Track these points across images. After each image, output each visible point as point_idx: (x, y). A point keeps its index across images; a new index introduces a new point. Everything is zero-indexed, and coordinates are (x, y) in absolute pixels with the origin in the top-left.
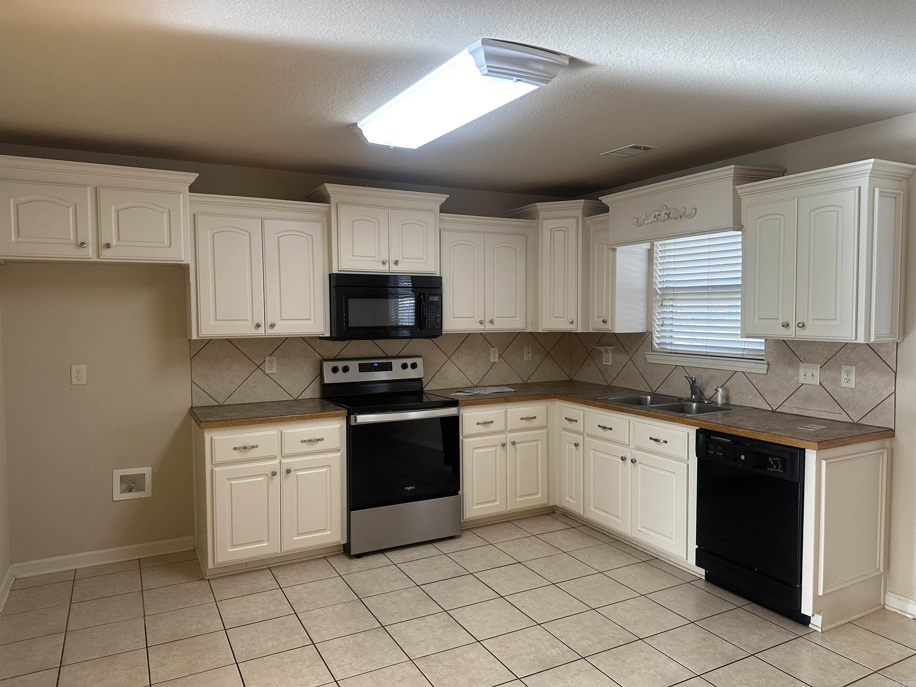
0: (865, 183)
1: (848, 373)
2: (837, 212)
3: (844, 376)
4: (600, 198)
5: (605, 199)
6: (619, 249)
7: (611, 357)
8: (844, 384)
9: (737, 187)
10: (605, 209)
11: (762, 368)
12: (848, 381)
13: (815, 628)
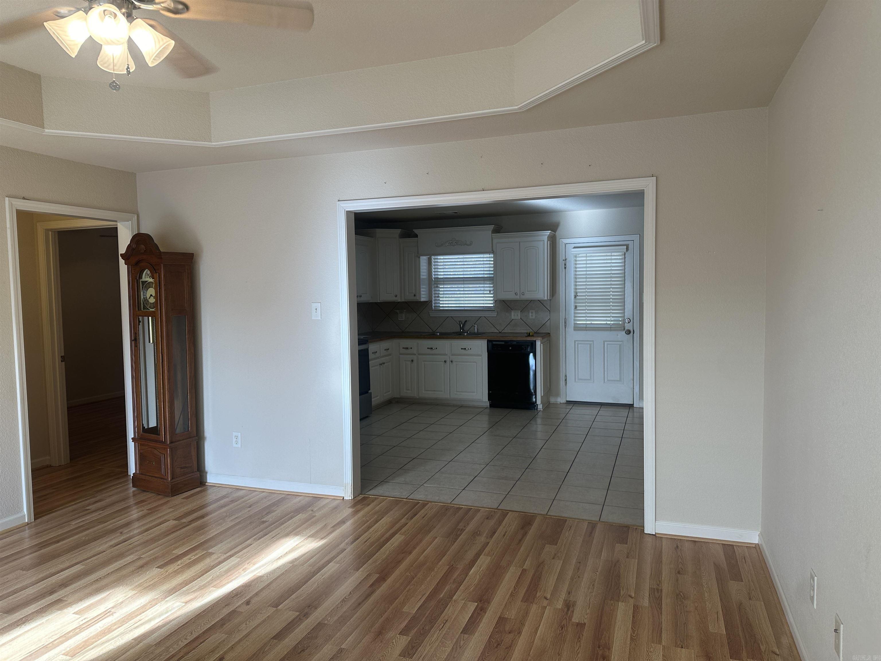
0: (545, 238)
1: (532, 313)
2: (536, 249)
3: (530, 314)
4: (413, 230)
5: (416, 231)
6: (421, 257)
7: (404, 315)
8: (531, 317)
9: (493, 234)
10: (416, 236)
11: (494, 314)
12: (532, 316)
13: (540, 410)
